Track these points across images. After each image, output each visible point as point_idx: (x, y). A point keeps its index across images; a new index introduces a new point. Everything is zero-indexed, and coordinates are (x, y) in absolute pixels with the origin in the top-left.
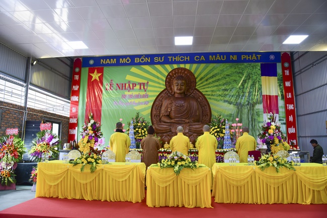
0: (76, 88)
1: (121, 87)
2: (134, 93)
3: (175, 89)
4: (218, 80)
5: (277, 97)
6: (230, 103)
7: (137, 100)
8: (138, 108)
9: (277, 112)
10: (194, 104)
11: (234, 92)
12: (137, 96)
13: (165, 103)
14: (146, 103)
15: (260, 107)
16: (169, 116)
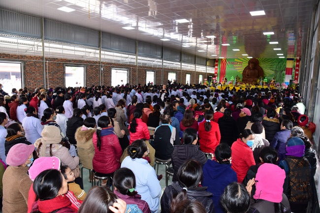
0: (217, 63)
1: (233, 63)
2: (238, 66)
3: (251, 66)
4: (269, 62)
5: (292, 69)
6: (273, 70)
7: (238, 68)
8: (238, 71)
9: (291, 74)
10: (257, 71)
11: (275, 66)
12: (239, 67)
13: (247, 71)
14: (241, 69)
15: (285, 72)
16: (248, 75)
